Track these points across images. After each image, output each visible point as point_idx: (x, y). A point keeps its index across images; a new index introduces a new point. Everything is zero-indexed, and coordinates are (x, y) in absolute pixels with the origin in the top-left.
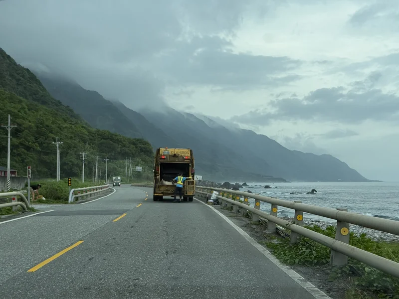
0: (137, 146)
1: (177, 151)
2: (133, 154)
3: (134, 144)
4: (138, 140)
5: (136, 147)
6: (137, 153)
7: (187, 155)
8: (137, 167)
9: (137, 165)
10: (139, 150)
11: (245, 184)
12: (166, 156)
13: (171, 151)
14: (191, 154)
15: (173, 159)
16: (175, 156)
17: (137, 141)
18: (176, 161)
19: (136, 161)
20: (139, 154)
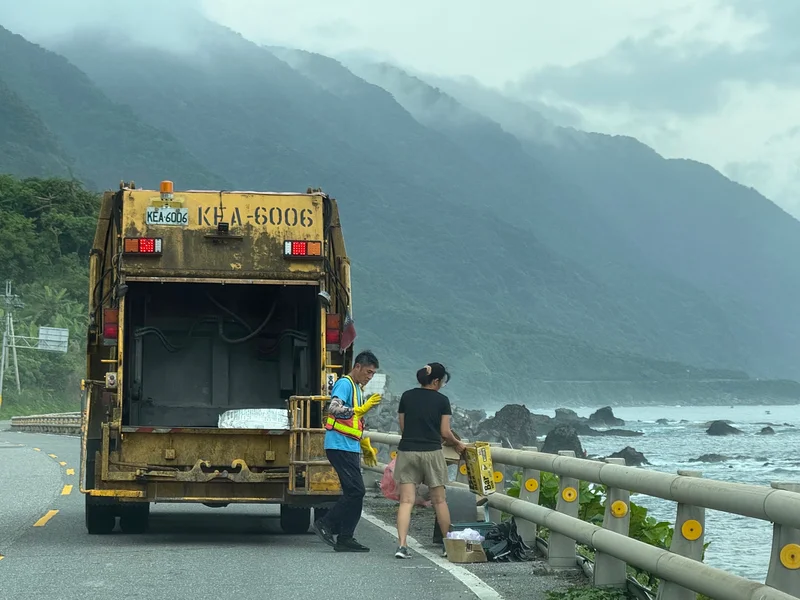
0: (44, 217)
1: (239, 206)
2: (22, 265)
3: (29, 210)
4: (48, 188)
5: (39, 228)
6: (45, 259)
7: (299, 232)
8: (42, 330)
9: (45, 321)
10: (56, 245)
11: (605, 415)
12: (168, 237)
13: (198, 207)
14: (329, 229)
15: (207, 257)
16: (222, 237)
17: (44, 193)
18: (233, 271)
19: (37, 301)
20: (55, 260)
